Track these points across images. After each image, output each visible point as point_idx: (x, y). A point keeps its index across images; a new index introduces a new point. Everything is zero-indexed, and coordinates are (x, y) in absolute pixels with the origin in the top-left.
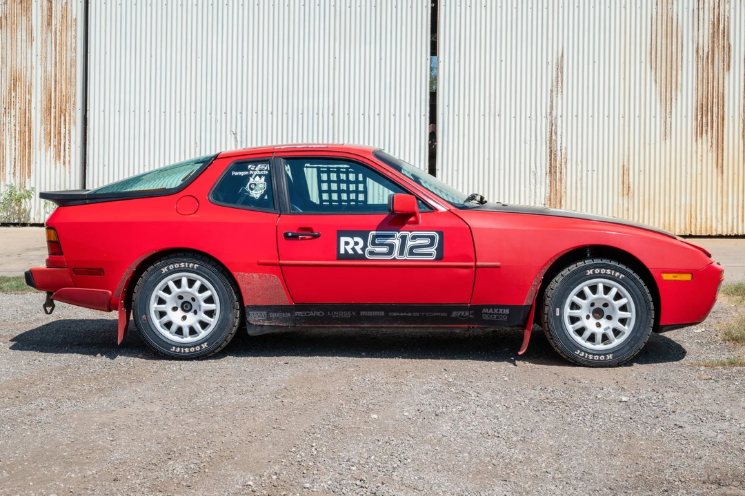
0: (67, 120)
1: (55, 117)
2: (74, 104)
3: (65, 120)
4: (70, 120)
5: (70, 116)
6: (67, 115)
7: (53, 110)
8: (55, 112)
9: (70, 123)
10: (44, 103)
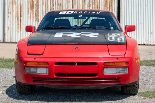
0: (112, 9)
1: (108, 7)
2: (114, 3)
3: (111, 9)
4: (113, 8)
5: (113, 7)
6: (112, 7)
7: (107, 5)
8: (108, 6)
9: (113, 9)
10: (104, 3)
